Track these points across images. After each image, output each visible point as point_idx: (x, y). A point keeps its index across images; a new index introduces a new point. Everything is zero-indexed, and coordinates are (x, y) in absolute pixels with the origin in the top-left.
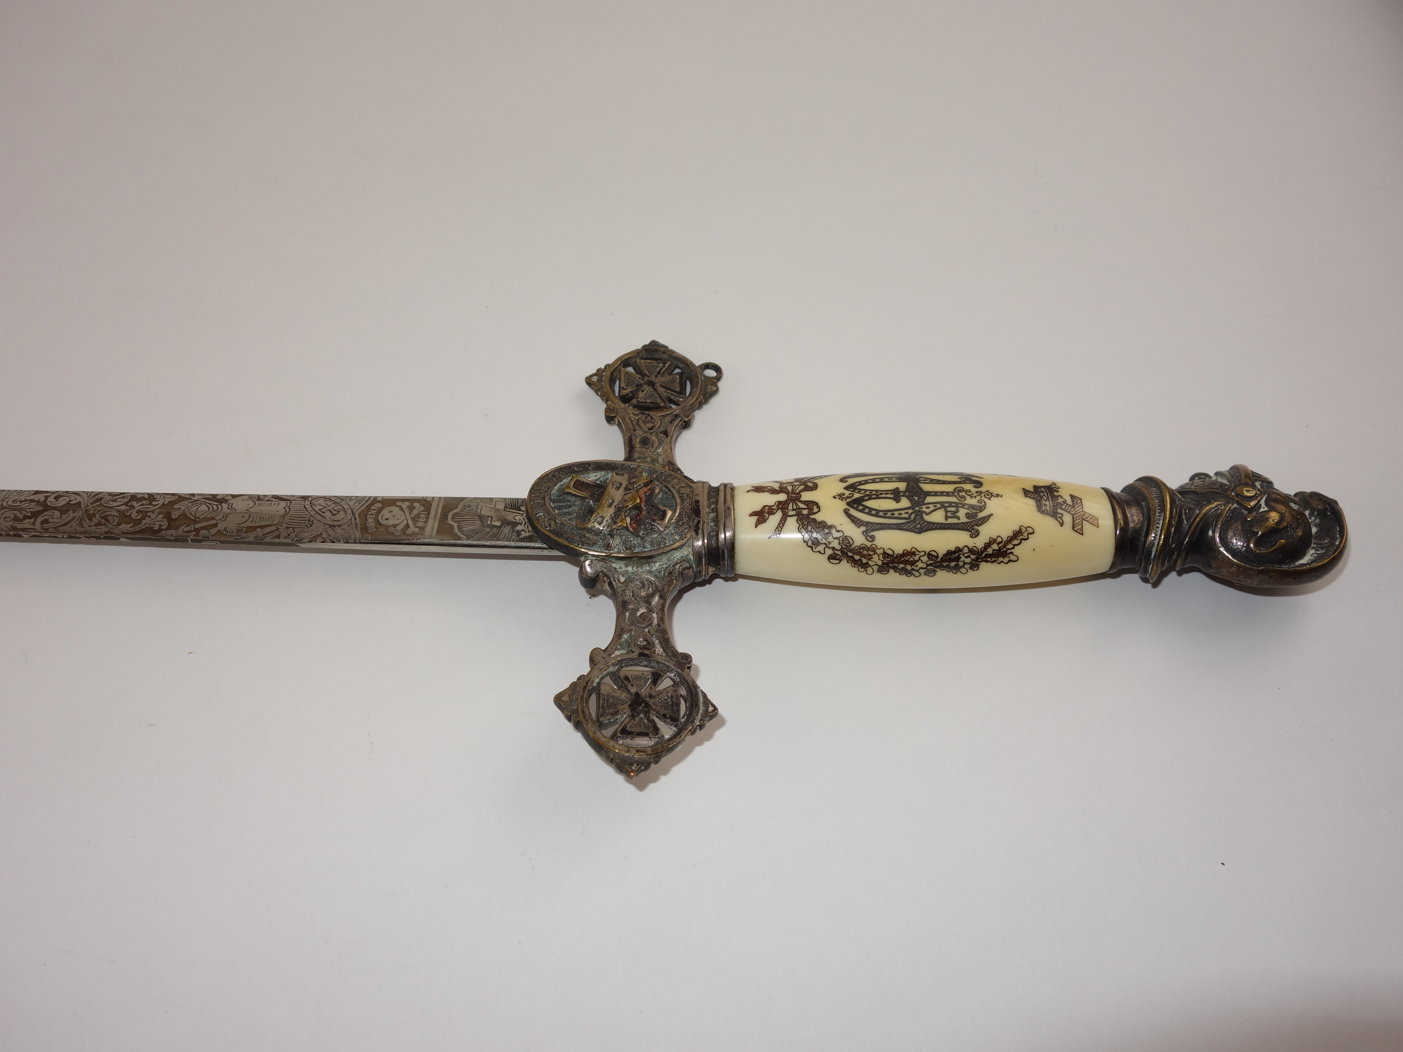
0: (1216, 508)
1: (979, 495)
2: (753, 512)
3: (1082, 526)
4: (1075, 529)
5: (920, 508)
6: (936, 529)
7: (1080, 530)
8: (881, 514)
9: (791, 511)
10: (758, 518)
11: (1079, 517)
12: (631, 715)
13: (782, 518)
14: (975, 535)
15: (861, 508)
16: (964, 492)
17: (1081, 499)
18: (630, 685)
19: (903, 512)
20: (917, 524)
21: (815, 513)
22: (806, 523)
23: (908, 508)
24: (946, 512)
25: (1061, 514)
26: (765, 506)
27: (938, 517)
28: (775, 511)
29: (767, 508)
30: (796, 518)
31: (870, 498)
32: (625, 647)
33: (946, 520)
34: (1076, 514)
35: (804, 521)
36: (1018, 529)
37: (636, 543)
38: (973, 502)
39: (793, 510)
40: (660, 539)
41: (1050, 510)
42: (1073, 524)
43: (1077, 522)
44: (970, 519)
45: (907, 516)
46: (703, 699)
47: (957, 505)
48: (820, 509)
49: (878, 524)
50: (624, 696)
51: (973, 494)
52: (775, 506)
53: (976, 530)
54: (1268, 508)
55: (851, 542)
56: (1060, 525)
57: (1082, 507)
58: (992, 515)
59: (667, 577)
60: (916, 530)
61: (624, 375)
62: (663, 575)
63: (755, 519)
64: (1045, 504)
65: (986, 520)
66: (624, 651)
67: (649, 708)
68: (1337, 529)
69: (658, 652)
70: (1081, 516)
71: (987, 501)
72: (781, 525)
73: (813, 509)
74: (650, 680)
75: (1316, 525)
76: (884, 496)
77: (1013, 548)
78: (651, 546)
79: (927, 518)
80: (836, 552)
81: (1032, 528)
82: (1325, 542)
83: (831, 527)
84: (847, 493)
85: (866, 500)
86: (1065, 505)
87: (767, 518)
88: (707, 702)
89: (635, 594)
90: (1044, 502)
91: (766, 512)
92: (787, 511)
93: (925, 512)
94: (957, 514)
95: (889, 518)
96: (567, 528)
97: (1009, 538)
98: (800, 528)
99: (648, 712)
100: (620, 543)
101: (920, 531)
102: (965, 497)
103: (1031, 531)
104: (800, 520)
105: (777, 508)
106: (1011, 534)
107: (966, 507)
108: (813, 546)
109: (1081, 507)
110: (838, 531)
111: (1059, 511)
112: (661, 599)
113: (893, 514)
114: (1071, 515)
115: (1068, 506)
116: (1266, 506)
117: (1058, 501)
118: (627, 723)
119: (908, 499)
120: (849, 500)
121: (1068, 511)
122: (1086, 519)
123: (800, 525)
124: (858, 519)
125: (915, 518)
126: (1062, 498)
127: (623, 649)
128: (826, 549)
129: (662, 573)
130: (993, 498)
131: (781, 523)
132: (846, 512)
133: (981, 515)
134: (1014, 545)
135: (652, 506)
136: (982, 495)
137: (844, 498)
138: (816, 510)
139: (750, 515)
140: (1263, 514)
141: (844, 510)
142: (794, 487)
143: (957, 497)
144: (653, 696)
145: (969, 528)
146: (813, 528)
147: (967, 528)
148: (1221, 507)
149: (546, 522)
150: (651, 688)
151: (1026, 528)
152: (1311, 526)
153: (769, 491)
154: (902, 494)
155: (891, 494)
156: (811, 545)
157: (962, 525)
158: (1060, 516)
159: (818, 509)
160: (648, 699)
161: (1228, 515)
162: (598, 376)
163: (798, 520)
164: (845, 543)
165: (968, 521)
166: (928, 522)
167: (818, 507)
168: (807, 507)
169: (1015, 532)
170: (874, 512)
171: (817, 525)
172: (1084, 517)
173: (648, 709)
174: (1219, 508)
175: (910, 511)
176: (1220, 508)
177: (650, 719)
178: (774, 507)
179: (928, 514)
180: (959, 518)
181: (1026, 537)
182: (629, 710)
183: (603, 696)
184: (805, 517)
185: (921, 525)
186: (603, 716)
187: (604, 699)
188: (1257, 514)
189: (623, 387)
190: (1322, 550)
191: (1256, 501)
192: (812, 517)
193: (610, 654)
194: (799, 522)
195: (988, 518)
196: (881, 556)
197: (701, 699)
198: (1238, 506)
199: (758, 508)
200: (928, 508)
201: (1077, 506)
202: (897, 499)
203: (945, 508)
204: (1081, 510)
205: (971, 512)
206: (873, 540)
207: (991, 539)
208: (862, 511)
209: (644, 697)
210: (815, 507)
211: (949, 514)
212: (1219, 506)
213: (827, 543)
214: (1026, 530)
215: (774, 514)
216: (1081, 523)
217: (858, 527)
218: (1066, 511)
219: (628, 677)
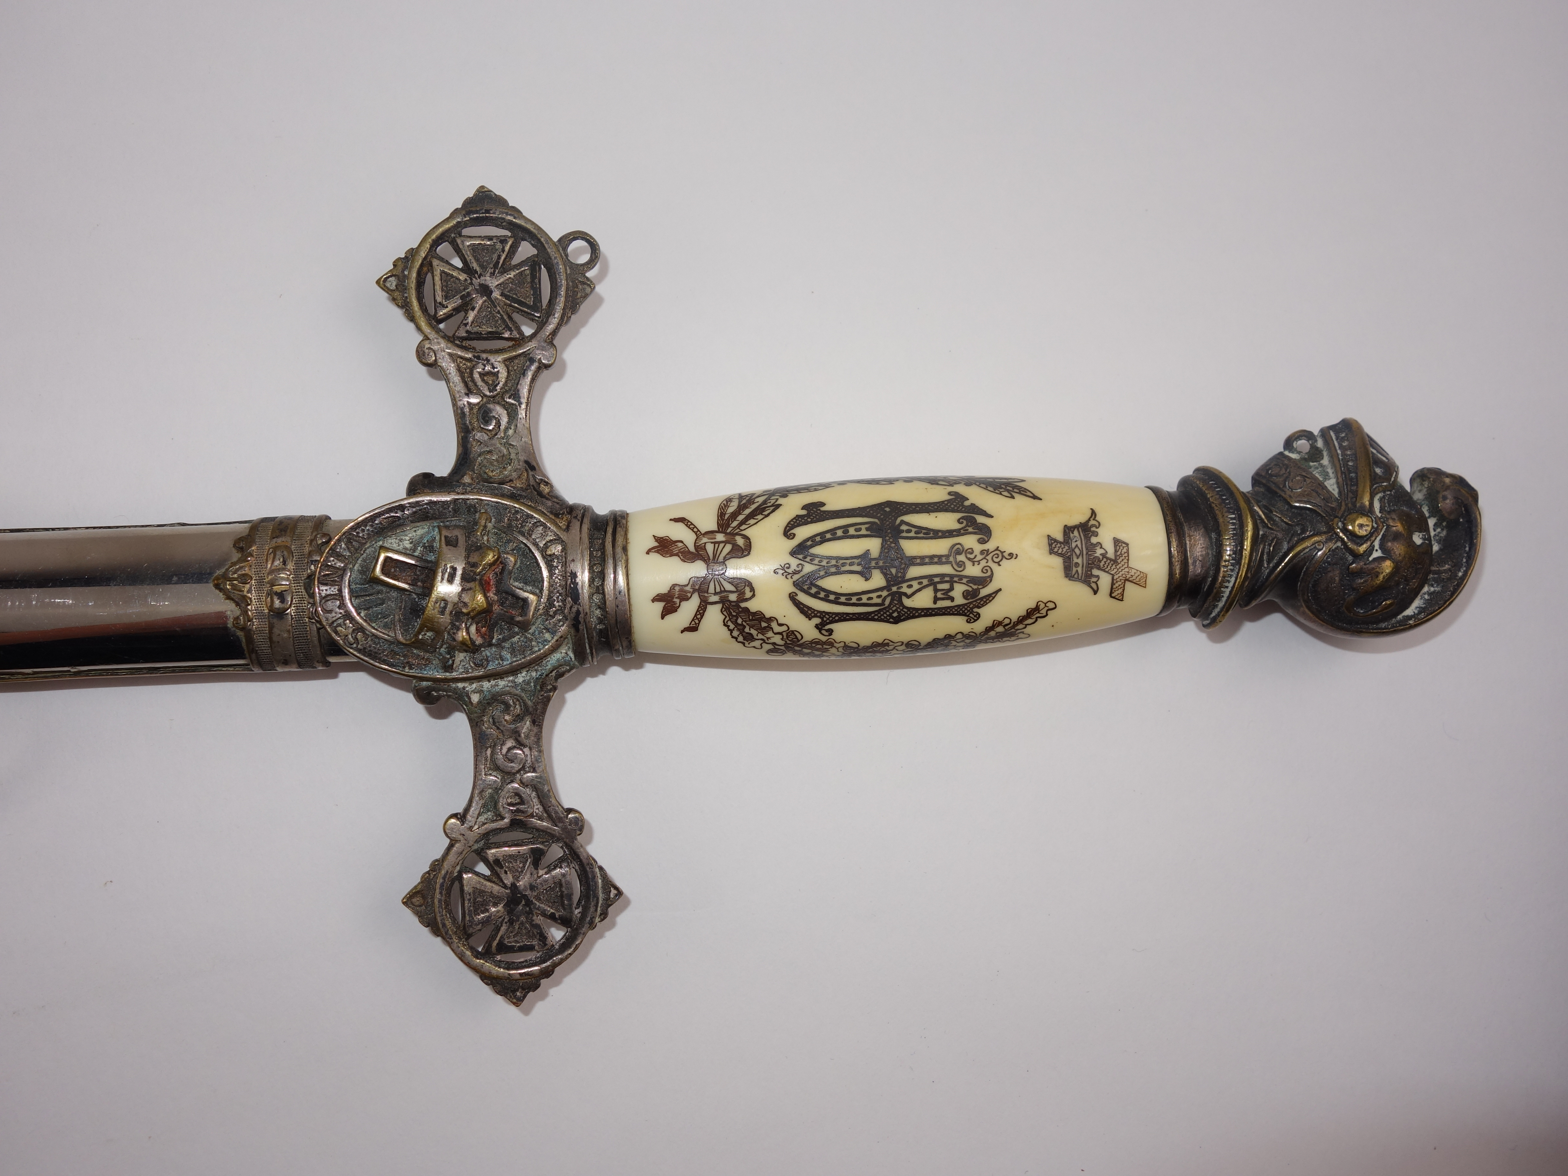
0: (1312, 547)
1: (985, 558)
2: (658, 595)
3: (1124, 590)
4: (1113, 595)
5: (898, 588)
6: (919, 616)
7: (1119, 595)
8: (843, 599)
9: (712, 595)
10: (665, 606)
11: (1121, 578)
12: (509, 921)
13: (699, 607)
14: (973, 619)
15: (813, 590)
16: (964, 554)
17: (1127, 545)
18: (503, 872)
19: (874, 595)
20: (894, 612)
21: (747, 600)
22: (734, 614)
23: (881, 589)
24: (936, 590)
25: (1098, 577)
26: (674, 585)
27: (923, 599)
28: (689, 595)
29: (677, 588)
30: (719, 606)
31: (828, 574)
32: (491, 807)
33: (935, 603)
34: (1117, 573)
35: (732, 612)
36: (1033, 606)
37: (489, 654)
38: (973, 571)
39: (716, 593)
40: (523, 644)
41: (1082, 573)
42: (1112, 588)
43: (1117, 585)
44: (968, 600)
45: (879, 601)
46: (602, 881)
47: (952, 580)
48: (754, 592)
49: (837, 614)
50: (496, 889)
51: (976, 556)
52: (690, 585)
53: (975, 614)
54: (1383, 553)
55: (799, 637)
56: (1093, 593)
57: (1128, 560)
58: (1000, 590)
59: (539, 691)
60: (891, 620)
61: (439, 275)
62: (533, 688)
63: (660, 606)
64: (1077, 563)
65: (990, 599)
66: (489, 813)
67: (532, 907)
68: (1465, 547)
69: (537, 811)
70: (1124, 576)
71: (994, 567)
72: (699, 616)
73: (744, 593)
74: (529, 860)
75: (1440, 540)
76: (847, 568)
77: (1025, 628)
78: (511, 655)
79: (907, 602)
80: (777, 647)
81: (1053, 602)
82: (1444, 568)
83: (770, 620)
84: (794, 563)
85: (822, 577)
86: (1105, 560)
87: (678, 605)
88: (609, 884)
89: (496, 720)
90: (1075, 560)
91: (677, 596)
92: (706, 595)
93: (905, 594)
94: (951, 594)
95: (854, 605)
96: (383, 643)
97: (1021, 618)
98: (726, 621)
99: (530, 912)
100: (465, 658)
101: (897, 621)
102: (964, 563)
103: (1051, 605)
104: (725, 610)
105: (691, 590)
106: (1024, 613)
107: (965, 581)
108: (745, 642)
109: (1125, 561)
110: (781, 625)
111: (1095, 572)
112: (534, 725)
113: (860, 599)
114: (1111, 576)
115: (1109, 561)
116: (1380, 548)
117: (1096, 555)
118: (503, 933)
119: (882, 573)
120: (796, 577)
121: (1107, 570)
122: (1130, 579)
123: (726, 617)
124: (809, 608)
125: (891, 603)
126: (1101, 548)
127: (489, 811)
128: (764, 645)
129: (532, 684)
130: (1004, 562)
131: (698, 613)
132: (792, 597)
133: (984, 592)
134: (1026, 625)
135: (507, 593)
136: (989, 557)
137: (789, 574)
138: (748, 594)
139: (654, 600)
140: (1373, 566)
141: (790, 594)
142: (717, 545)
143: (952, 565)
144: (534, 886)
145: (966, 611)
146: (745, 621)
147: (964, 611)
148: (1318, 545)
149: (350, 637)
150: (531, 874)
151: (1045, 604)
152: (1433, 543)
153: (680, 555)
154: (873, 564)
155: (859, 564)
156: (743, 641)
157: (956, 608)
158: (1094, 579)
159: (752, 593)
160: (528, 893)
161: (1325, 558)
162: (397, 277)
163: (723, 610)
164: (790, 639)
165: (966, 602)
166: (909, 609)
167: (752, 589)
168: (735, 590)
169: (1029, 611)
170: (832, 597)
171: (751, 618)
172: (1128, 576)
173: (530, 908)
174: (1315, 547)
175: (885, 593)
176: (1317, 547)
177: (534, 923)
178: (688, 588)
179: (908, 597)
180: (952, 599)
181: (1045, 614)
182: (506, 913)
183: (468, 895)
184: (733, 606)
185: (898, 613)
186: (471, 926)
187: (469, 900)
188: (1365, 564)
189: (440, 303)
190: (1437, 587)
191: (1369, 543)
192: (743, 605)
193: (471, 827)
194: (725, 613)
195: (993, 596)
196: (840, 649)
197: (600, 881)
198: (1342, 547)
199: (664, 589)
200: (910, 586)
201: (1121, 558)
202: (865, 575)
203: (934, 584)
204: (1126, 566)
205: (970, 589)
206: (830, 634)
207: (995, 622)
208: (815, 596)
209: (523, 889)
210: (747, 589)
211: (939, 595)
212: (1316, 544)
213: (765, 639)
214: (1046, 606)
215: (687, 599)
216: (1122, 586)
217: (810, 620)
218: (1104, 571)
219: (499, 860)
